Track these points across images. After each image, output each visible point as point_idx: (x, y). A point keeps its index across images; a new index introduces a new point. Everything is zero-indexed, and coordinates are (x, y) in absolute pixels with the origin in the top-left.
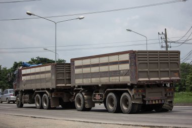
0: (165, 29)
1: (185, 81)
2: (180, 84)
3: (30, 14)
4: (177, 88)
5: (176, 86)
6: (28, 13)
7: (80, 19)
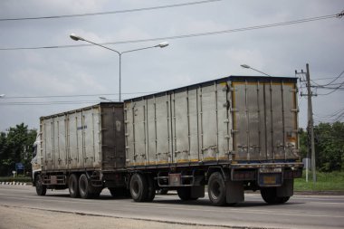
0: (307, 65)
1: (340, 153)
2: (332, 158)
3: (76, 39)
4: (327, 164)
5: (326, 161)
6: (72, 37)
7: (162, 46)
